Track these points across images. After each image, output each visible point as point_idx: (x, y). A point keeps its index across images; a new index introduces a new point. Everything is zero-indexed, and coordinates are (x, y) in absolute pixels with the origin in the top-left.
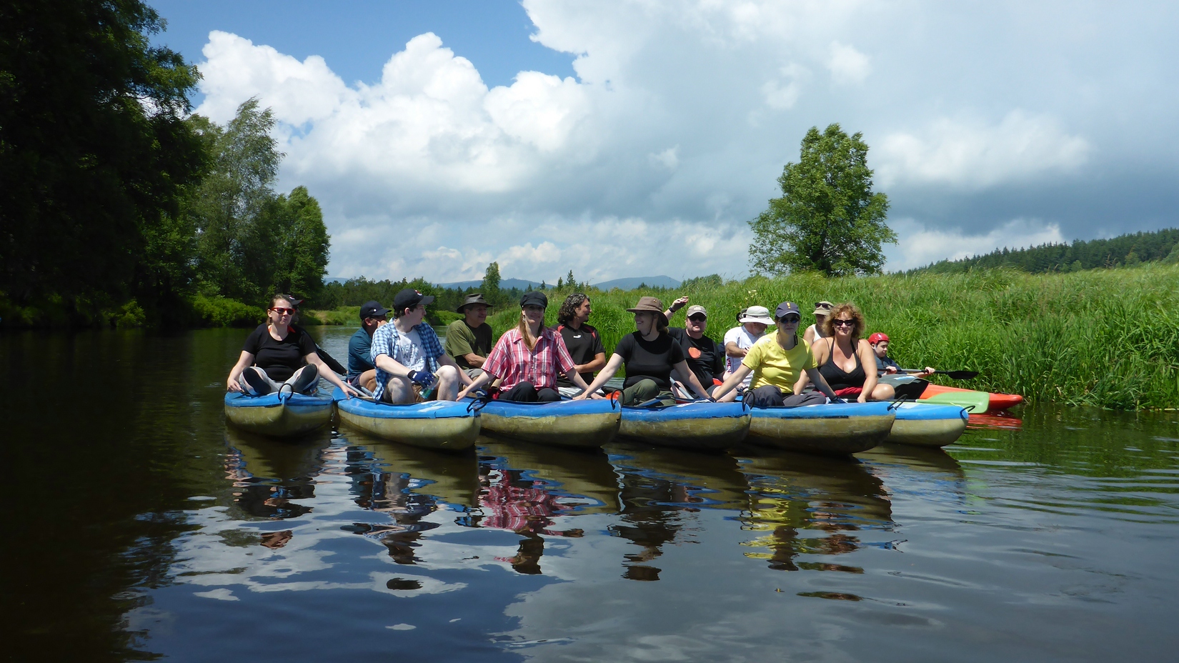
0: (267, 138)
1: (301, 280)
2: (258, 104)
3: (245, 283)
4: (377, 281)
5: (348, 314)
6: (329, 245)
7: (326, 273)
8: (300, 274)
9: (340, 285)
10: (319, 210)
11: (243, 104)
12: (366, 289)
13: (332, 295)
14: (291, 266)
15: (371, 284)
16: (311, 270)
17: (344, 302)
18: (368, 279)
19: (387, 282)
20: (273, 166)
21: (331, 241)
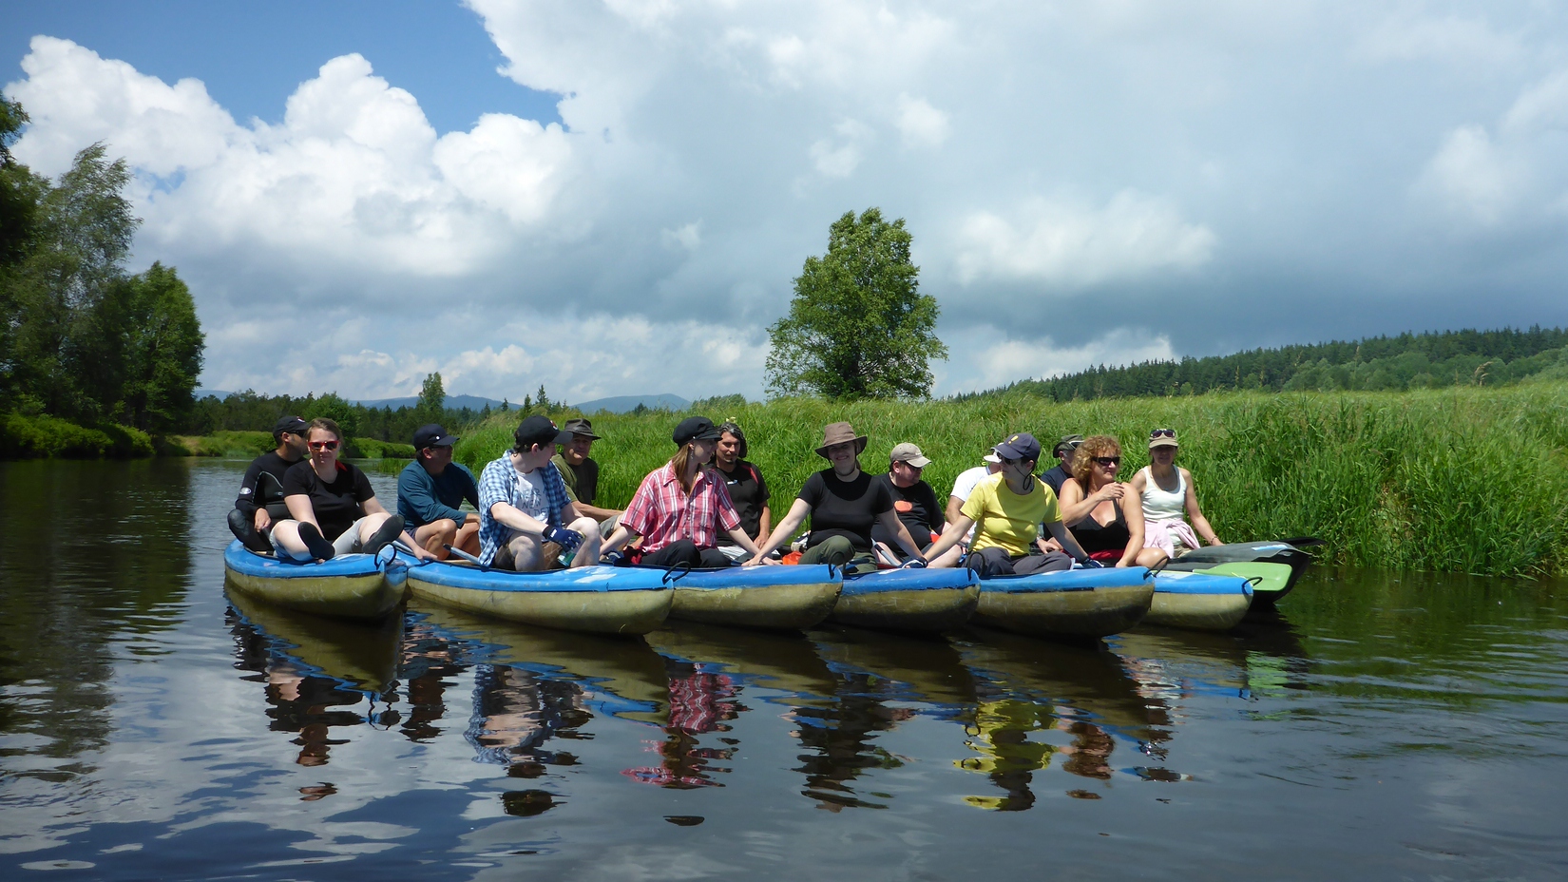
0: (119, 200)
1: (162, 394)
2: (106, 152)
3: (80, 399)
4: (271, 396)
5: (228, 441)
6: (204, 347)
7: (199, 384)
8: (161, 385)
9: (218, 401)
10: (190, 298)
11: (84, 152)
12: (255, 407)
13: (206, 415)
14: (148, 375)
15: (263, 400)
16: (176, 380)
17: (223, 425)
18: (259, 394)
19: (286, 398)
20: (125, 237)
21: (206, 342)
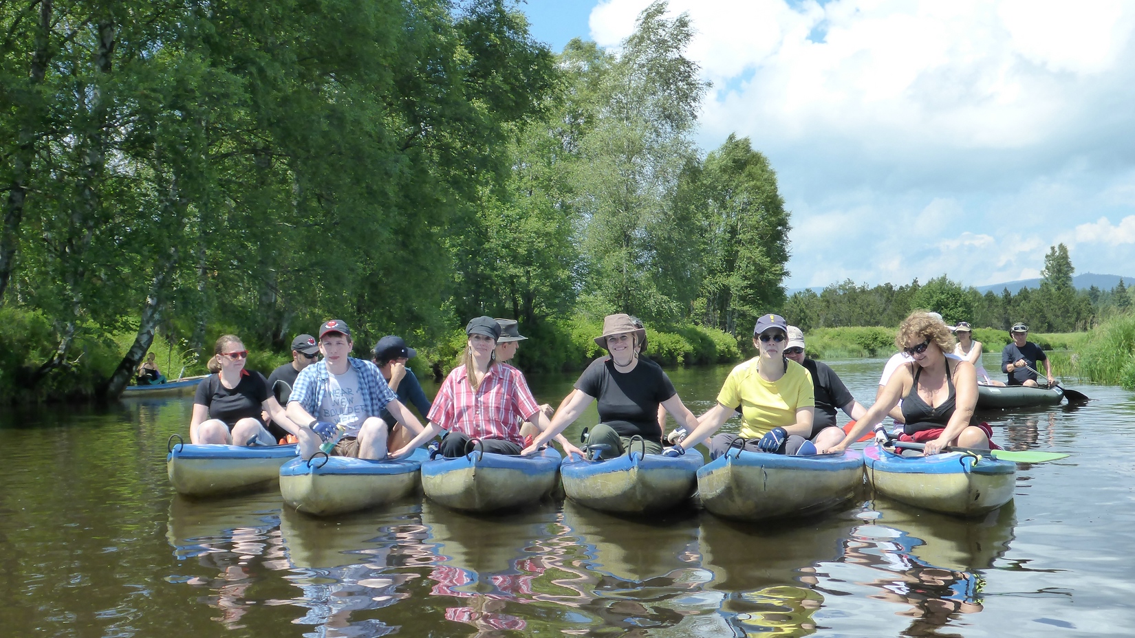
0: (683, 61)
1: (746, 287)
2: (667, 8)
3: (655, 298)
4: (872, 286)
5: (826, 339)
6: (790, 229)
7: (787, 274)
8: (745, 278)
9: (814, 296)
10: (773, 173)
11: (646, 10)
12: (855, 300)
13: (802, 311)
14: (730, 264)
15: (863, 291)
16: (761, 270)
17: (821, 321)
18: (858, 285)
19: (889, 288)
20: (693, 104)
21: (791, 222)
